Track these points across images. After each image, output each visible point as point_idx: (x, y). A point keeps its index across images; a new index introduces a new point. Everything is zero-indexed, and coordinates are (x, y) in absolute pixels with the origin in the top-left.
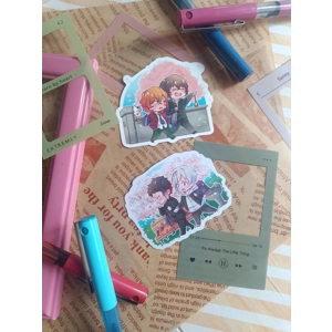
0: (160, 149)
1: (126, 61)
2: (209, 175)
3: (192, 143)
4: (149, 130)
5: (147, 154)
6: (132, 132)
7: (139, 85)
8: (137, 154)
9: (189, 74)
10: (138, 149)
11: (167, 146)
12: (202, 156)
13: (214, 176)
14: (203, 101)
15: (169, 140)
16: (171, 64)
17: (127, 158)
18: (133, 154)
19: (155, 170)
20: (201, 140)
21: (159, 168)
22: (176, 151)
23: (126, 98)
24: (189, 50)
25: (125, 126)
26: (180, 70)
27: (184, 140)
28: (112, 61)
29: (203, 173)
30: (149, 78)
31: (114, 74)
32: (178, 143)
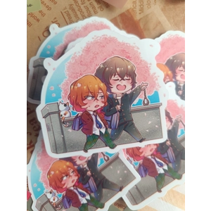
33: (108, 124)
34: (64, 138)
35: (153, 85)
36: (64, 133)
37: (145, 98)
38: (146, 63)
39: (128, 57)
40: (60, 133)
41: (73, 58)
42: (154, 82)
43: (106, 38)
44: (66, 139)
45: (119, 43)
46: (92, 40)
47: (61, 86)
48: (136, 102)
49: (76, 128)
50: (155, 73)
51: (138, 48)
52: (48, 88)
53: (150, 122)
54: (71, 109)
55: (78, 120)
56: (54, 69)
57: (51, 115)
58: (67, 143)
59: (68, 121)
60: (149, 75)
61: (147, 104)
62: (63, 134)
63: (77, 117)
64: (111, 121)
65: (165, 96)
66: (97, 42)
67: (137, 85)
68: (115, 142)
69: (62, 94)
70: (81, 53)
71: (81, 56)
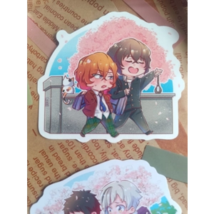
0: (92, 148)
1: (67, 9)
2: (159, 202)
3: (142, 147)
4: (80, 117)
5: (72, 152)
6: (56, 115)
7: (78, 47)
8: (58, 149)
9: (154, 42)
10: (60, 143)
11: (104, 146)
12: (153, 170)
13: (166, 204)
14: (169, 86)
15: (108, 137)
16: (130, 23)
17: (43, 152)
18: (51, 149)
19: (78, 179)
20: (157, 146)
21: (86, 177)
22: (116, 156)
23: (55, 63)
24: (160, 9)
25: (46, 104)
26: (142, 34)
27: (130, 141)
28: (47, 7)
29: (151, 196)
30: (94, 38)
31: (46, 26)
32: (121, 144)
33: (113, 108)
34: (61, 116)
35: (168, 73)
36: (63, 110)
37: (158, 85)
38: (162, 49)
39: (145, 41)
40: (59, 110)
41: (87, 34)
42: (169, 70)
43: (124, 20)
44: (63, 117)
45: (137, 26)
46: (110, 20)
47: (69, 60)
48: (147, 88)
49: (77, 108)
50: (171, 61)
51: (156, 34)
52: (56, 60)
53: (160, 113)
54: (76, 86)
55: (81, 98)
56: (66, 42)
57: (53, 89)
58: (63, 123)
59: (70, 98)
60: (164, 62)
61: (160, 92)
62: (61, 112)
63: (80, 95)
64: (116, 105)
65: (179, 86)
66: (115, 23)
67: (150, 70)
68: (118, 130)
69: (69, 68)
70: (97, 30)
71: (96, 34)
